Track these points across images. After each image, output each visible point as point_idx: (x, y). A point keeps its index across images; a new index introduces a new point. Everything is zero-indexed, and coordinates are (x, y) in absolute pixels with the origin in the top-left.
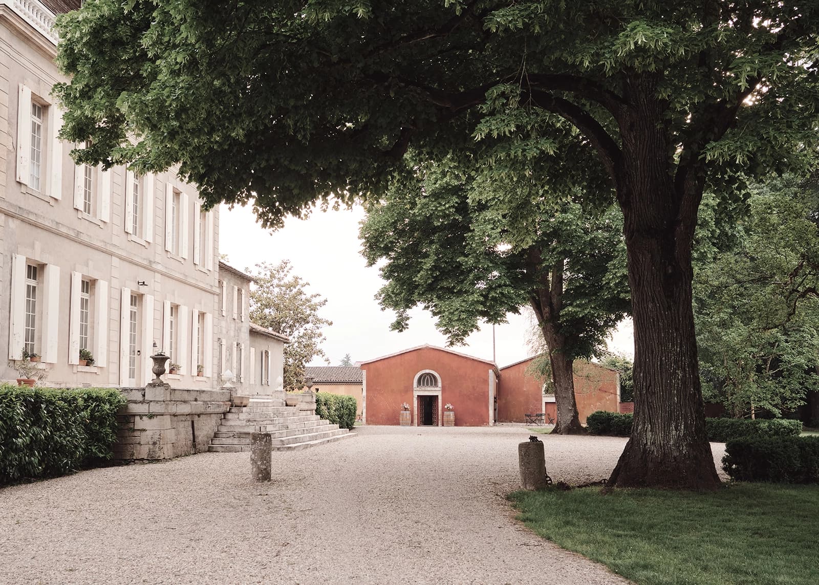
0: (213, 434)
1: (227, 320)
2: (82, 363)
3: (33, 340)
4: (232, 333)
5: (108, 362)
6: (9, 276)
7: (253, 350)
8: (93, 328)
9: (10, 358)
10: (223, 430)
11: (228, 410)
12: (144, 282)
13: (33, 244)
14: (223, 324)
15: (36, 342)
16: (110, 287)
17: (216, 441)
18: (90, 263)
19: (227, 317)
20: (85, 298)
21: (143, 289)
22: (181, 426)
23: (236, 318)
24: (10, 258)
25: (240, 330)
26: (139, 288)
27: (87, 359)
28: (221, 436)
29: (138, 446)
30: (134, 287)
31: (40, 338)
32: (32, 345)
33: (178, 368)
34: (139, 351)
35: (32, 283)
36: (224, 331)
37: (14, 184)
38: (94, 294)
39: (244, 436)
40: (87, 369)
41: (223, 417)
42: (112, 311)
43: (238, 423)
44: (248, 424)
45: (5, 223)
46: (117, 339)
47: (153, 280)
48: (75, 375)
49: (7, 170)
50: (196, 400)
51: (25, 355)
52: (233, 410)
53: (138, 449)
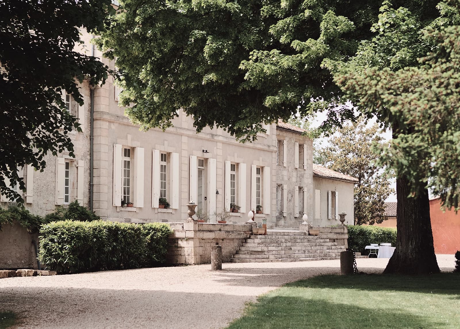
0: (235, 252)
1: (288, 170)
2: (161, 206)
3: (128, 194)
4: (294, 180)
5: (180, 205)
6: (112, 157)
7: (318, 192)
8: (169, 184)
9: (114, 205)
10: (243, 249)
11: (248, 236)
12: (206, 151)
13: (127, 136)
14: (285, 173)
15: (130, 195)
16: (181, 157)
17: (236, 256)
18: (166, 142)
19: (289, 167)
20: (164, 164)
21: (206, 155)
22: (208, 246)
23: (297, 167)
24: (112, 147)
25: (303, 177)
26: (203, 155)
27: (164, 204)
28: (240, 253)
29: (180, 256)
30: (200, 154)
31: (133, 193)
32: (128, 197)
33: (239, 208)
34: (206, 197)
35: (127, 159)
36: (286, 178)
37: (114, 103)
38: (170, 162)
39: (254, 253)
40: (165, 210)
41: (244, 241)
42: (183, 172)
43: (253, 245)
44: (258, 245)
45: (109, 127)
46: (187, 190)
47: (215, 148)
48: (157, 214)
49: (109, 95)
50: (220, 230)
51: (123, 203)
52: (252, 237)
53: (180, 258)
